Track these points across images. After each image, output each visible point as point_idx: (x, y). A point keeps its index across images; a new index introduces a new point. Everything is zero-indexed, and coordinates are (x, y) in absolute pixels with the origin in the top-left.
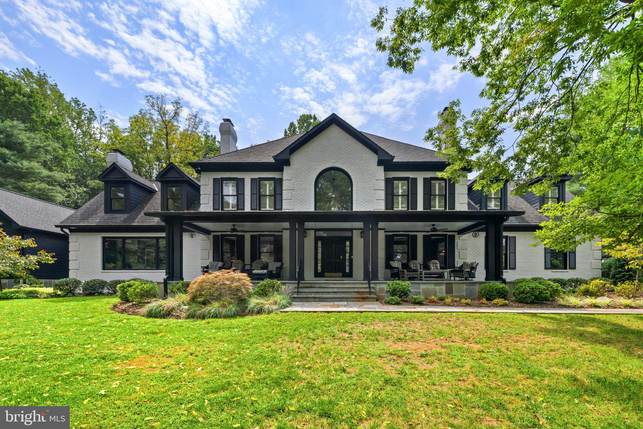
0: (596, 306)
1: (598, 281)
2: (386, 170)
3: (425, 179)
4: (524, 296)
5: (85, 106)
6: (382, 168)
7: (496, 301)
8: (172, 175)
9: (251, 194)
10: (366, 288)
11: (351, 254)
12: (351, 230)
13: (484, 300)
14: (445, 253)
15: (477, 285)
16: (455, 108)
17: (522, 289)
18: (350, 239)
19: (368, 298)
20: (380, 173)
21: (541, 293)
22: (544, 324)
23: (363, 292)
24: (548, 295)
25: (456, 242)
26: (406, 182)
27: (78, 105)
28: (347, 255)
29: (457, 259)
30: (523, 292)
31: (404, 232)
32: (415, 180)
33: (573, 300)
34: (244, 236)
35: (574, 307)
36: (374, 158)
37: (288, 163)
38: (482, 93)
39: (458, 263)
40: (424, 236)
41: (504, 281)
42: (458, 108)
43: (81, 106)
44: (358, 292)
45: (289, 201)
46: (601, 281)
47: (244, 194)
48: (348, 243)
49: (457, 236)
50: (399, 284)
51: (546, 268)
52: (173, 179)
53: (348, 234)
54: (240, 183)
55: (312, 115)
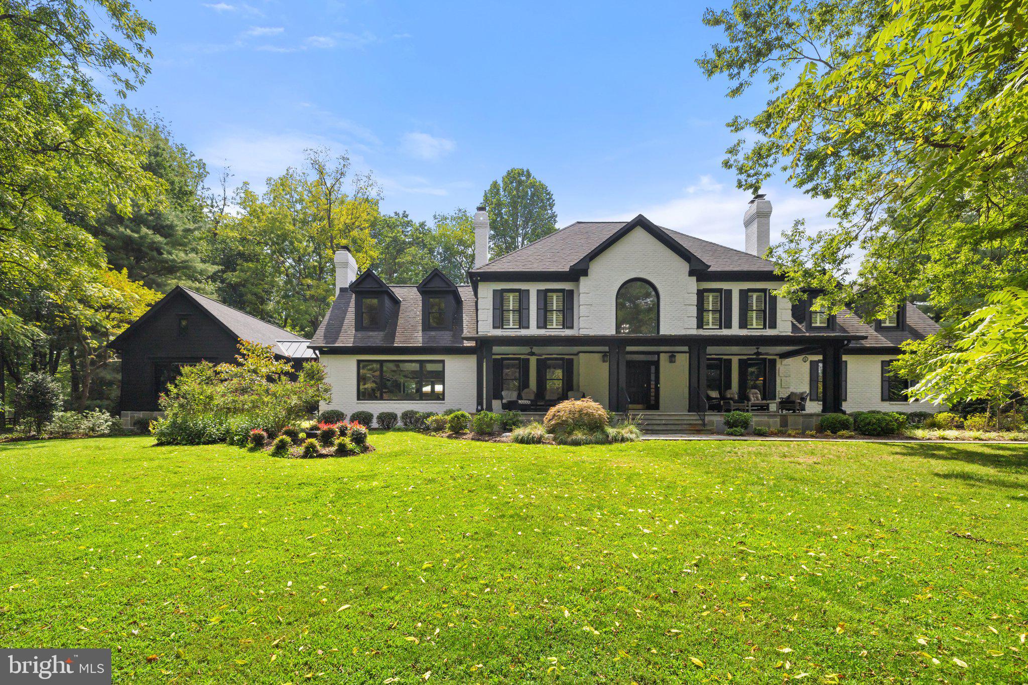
0: (944, 438)
1: (945, 414)
2: (698, 281)
3: (741, 291)
4: (870, 427)
5: (193, 155)
6: (694, 278)
7: (840, 433)
8: (437, 284)
9: (538, 309)
10: (696, 420)
11: (657, 381)
12: (658, 353)
13: (829, 432)
14: (764, 381)
15: (815, 418)
16: (799, 227)
17: (868, 421)
18: (657, 364)
19: (702, 430)
20: (692, 285)
21: (887, 424)
22: (898, 450)
23: (696, 424)
24: (895, 427)
25: (777, 368)
26: (718, 294)
27: (185, 154)
28: (653, 383)
29: (778, 388)
30: (869, 424)
31: (716, 355)
32: (729, 292)
33: (919, 433)
34: (528, 360)
35: (923, 439)
36: (685, 267)
37: (585, 273)
38: (830, 213)
39: (782, 392)
40: (740, 360)
41: (844, 413)
42: (803, 227)
43: (188, 155)
44: (690, 424)
45: (586, 318)
46: (950, 414)
47: (528, 309)
48: (653, 368)
49: (778, 361)
50: (741, 415)
51: (883, 400)
52: (437, 289)
53: (655, 358)
54: (523, 296)
55: (525, 170)
